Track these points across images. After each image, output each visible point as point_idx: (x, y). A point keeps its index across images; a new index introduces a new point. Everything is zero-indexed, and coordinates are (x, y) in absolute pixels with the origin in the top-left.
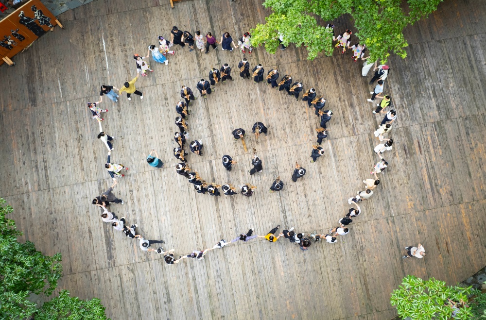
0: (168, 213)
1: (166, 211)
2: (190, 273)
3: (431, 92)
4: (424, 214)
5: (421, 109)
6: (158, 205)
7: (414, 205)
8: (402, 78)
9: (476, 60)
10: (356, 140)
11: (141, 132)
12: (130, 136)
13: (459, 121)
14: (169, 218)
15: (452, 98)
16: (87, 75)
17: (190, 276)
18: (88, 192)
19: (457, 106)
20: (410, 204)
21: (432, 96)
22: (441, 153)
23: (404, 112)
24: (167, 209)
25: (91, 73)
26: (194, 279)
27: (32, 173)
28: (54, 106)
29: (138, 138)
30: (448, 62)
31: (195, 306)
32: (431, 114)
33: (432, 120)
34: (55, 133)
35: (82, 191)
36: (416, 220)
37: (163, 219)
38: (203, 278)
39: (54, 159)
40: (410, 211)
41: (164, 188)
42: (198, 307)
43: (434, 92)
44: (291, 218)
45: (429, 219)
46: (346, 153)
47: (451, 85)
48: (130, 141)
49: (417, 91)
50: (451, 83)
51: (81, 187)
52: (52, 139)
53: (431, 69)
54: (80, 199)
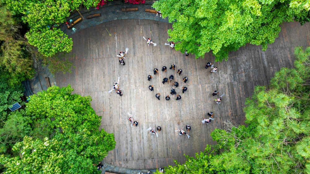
0: (135, 106)
1: (134, 106)
2: (141, 130)
3: (243, 70)
4: (236, 117)
5: (238, 76)
6: (131, 103)
7: (232, 113)
8: (232, 63)
9: (262, 58)
10: (211, 86)
11: (127, 74)
12: (123, 75)
13: (253, 82)
14: (135, 108)
15: (251, 73)
16: (108, 49)
17: (141, 132)
18: (104, 95)
19: (253, 76)
20: (230, 113)
21: (243, 71)
22: (244, 94)
23: (231, 77)
24: (135, 105)
25: (110, 48)
26: (143, 133)
27: (82, 85)
28: (94, 60)
29: (126, 76)
30: (251, 58)
31: (142, 144)
32: (242, 78)
33: (242, 81)
34: (93, 70)
35: (102, 94)
36: (232, 120)
37: (133, 108)
38: (146, 133)
39: (92, 80)
40: (230, 116)
41: (135, 97)
42: (143, 144)
43: (244, 70)
44: (183, 113)
45: (237, 119)
46: (207, 90)
48: (123, 77)
49: (237, 69)
50: (251, 67)
51: (102, 93)
52: (92, 73)
53: (244, 60)
54: (101, 98)
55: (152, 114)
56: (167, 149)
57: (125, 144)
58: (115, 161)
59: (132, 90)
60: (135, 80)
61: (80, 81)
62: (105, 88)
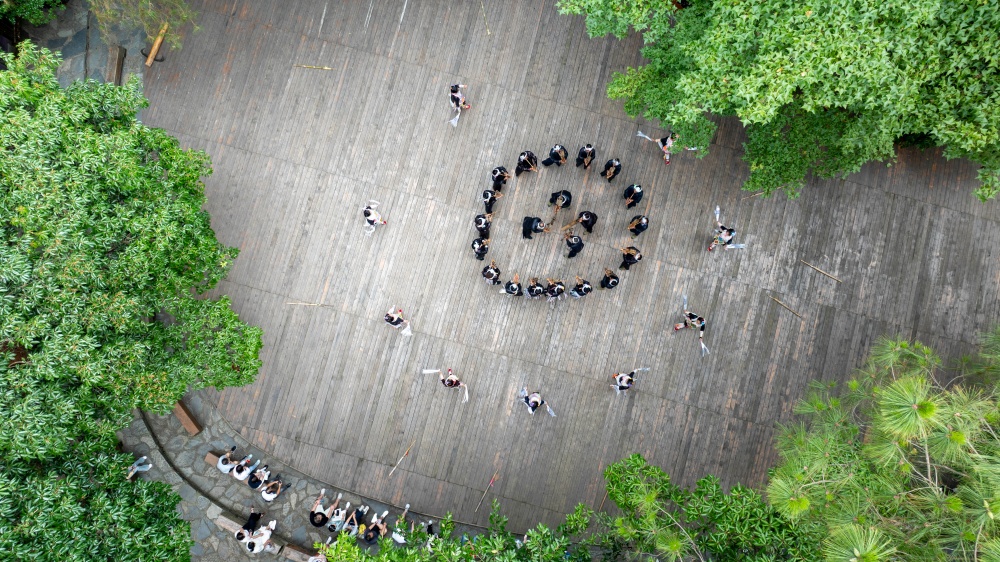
0: (393, 259)
1: (390, 255)
2: (385, 352)
3: (839, 260)
4: (745, 425)
5: (813, 279)
6: (383, 243)
7: (737, 406)
8: (806, 221)
9: (927, 244)
10: (697, 279)
11: (406, 130)
12: (388, 130)
13: (859, 319)
14: (391, 265)
15: (864, 283)
16: (369, 16)
17: (383, 357)
18: (297, 180)
19: (866, 297)
20: (729, 403)
21: (837, 266)
22: (810, 352)
23: (785, 271)
24: (395, 253)
25: (375, 14)
26: (387, 363)
27: (233, 118)
28: (303, 38)
29: (399, 138)
30: (886, 229)
31: (371, 401)
32: (824, 291)
33: (820, 301)
34: (289, 76)
35: (289, 175)
36: (729, 429)
37: (383, 263)
38: (400, 367)
39: (271, 112)
40: (726, 412)
41: (404, 223)
42: (375, 403)
43: (843, 262)
44: (557, 343)
45: (748, 434)
46: (675, 290)
47: (873, 264)
48: (387, 137)
49: (818, 249)
50: (874, 260)
51: (291, 169)
52: (282, 84)
53: (855, 228)
54: (282, 184)
55: (445, 308)
56: (455, 450)
57: (310, 378)
58: (256, 428)
59: (402, 196)
60: (426, 161)
61: (228, 99)
62: (307, 155)
